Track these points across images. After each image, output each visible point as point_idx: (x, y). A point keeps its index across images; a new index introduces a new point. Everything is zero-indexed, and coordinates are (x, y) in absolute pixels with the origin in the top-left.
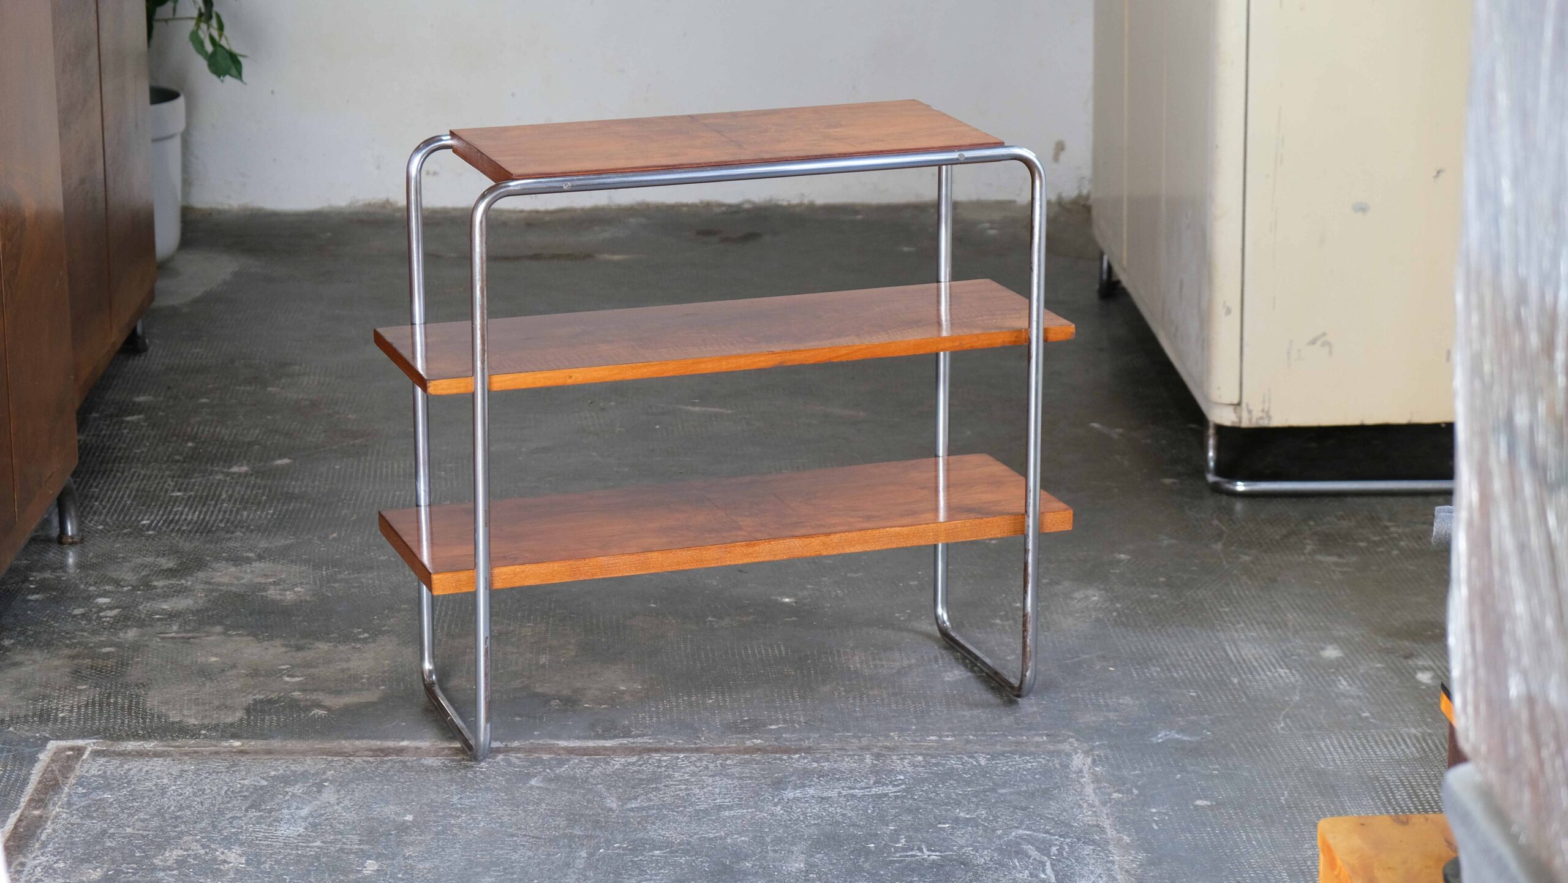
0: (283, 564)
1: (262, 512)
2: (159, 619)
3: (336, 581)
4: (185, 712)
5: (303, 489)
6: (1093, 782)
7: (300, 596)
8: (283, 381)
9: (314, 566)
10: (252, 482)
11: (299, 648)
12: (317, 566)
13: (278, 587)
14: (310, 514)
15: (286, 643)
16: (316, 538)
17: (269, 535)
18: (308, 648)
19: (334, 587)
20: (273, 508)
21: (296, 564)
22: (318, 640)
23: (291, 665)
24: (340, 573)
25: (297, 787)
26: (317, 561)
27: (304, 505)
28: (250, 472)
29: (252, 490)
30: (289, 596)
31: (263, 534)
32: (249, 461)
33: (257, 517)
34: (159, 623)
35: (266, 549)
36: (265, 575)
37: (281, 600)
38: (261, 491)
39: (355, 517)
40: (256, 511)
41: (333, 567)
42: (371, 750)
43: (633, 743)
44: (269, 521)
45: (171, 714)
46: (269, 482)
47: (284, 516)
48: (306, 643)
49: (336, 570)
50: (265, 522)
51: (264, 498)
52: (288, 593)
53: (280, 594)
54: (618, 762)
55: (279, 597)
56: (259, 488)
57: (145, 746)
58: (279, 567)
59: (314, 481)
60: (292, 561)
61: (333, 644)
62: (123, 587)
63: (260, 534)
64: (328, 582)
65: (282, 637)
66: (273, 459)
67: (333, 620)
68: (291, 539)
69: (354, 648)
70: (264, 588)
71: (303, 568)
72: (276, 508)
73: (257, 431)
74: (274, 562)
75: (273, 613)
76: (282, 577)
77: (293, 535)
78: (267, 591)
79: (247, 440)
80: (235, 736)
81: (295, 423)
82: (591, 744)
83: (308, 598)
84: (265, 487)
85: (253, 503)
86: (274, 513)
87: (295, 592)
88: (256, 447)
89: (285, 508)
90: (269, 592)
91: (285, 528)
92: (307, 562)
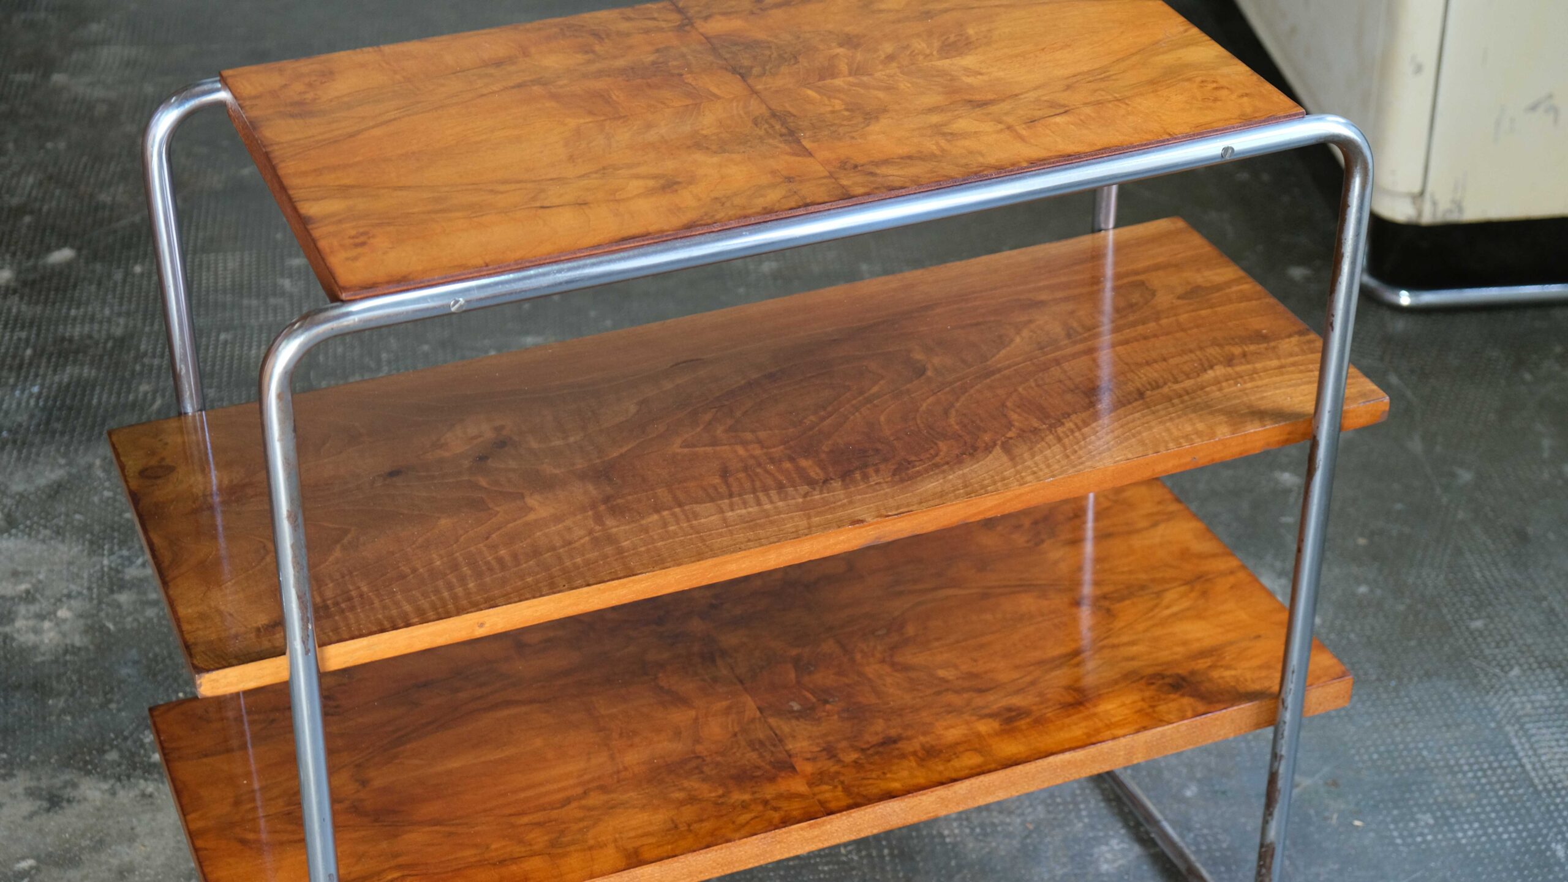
0: (44, 541)
1: (23, 391)
3: (122, 585)
5: (87, 329)
7: (64, 635)
8: (74, 57)
9: (92, 543)
10: (14, 310)
11: (54, 801)
12: (95, 547)
13: (34, 608)
14: (92, 395)
15: (33, 784)
16: (98, 462)
17: (28, 458)
18: (69, 801)
19: (119, 606)
20: (39, 381)
21: (63, 541)
22: (88, 773)
23: (37, 858)
24: (131, 563)
26: (97, 528)
27: (86, 370)
28: (13, 284)
29: (13, 331)
30: (49, 636)
31: (20, 452)
32: (14, 254)
33: (14, 406)
35: (22, 495)
36: (15, 574)
37: (35, 647)
38: (24, 335)
39: (158, 402)
40: (14, 387)
41: (122, 543)
44: (32, 416)
46: (39, 309)
47: (55, 400)
48: (66, 784)
49: (125, 553)
50: (25, 417)
51: (29, 352)
52: (47, 625)
53: (36, 631)
55: (31, 639)
56: (22, 328)
58: (38, 548)
59: (102, 308)
60: (58, 533)
61: (112, 782)
63: (15, 453)
64: (112, 591)
65: (30, 766)
66: (49, 250)
67: (113, 706)
68: (61, 466)
69: (144, 795)
70: (10, 612)
71: (75, 550)
72: (44, 377)
73: (31, 180)
74: (29, 535)
75: (19, 687)
76: (41, 577)
77: (65, 455)
78: (12, 621)
79: (15, 201)
81: (84, 159)
83: (78, 640)
84: (32, 324)
85: (11, 368)
86: (39, 397)
87: (59, 623)
88: (27, 219)
89: (57, 378)
90: (20, 623)
91: (54, 433)
92: (83, 529)
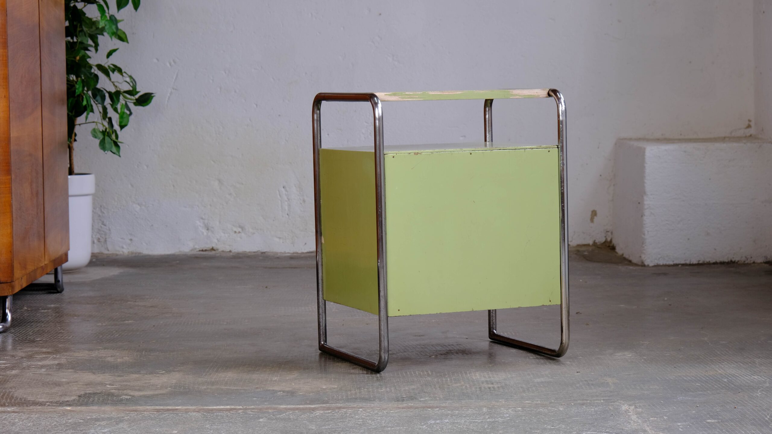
2: (33, 367)
4: (39, 397)
6: (635, 414)
25: (103, 422)
34: (33, 368)
42: (156, 410)
43: (330, 406)
45: (29, 398)
54: (318, 413)
57: (8, 409)
62: (16, 357)
80: (67, 405)
82: (301, 406)
